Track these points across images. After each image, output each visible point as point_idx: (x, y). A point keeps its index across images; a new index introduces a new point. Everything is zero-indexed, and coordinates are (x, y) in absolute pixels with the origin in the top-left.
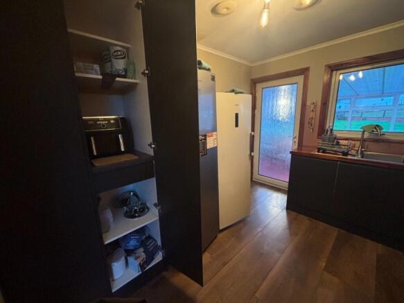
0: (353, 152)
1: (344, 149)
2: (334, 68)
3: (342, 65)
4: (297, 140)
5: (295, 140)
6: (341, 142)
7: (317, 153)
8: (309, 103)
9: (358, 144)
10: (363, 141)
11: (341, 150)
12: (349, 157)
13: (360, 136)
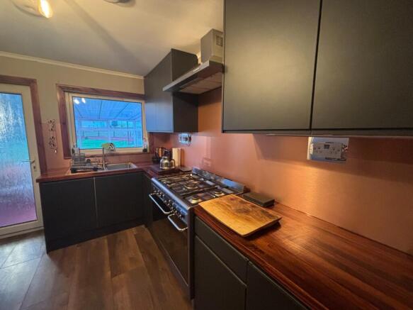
0: (99, 167)
1: (94, 165)
2: (65, 89)
3: (73, 89)
4: (37, 164)
5: (34, 165)
6: (92, 159)
7: (71, 174)
8: (44, 121)
9: (101, 159)
10: (104, 156)
11: (92, 167)
12: (99, 171)
13: (101, 153)
